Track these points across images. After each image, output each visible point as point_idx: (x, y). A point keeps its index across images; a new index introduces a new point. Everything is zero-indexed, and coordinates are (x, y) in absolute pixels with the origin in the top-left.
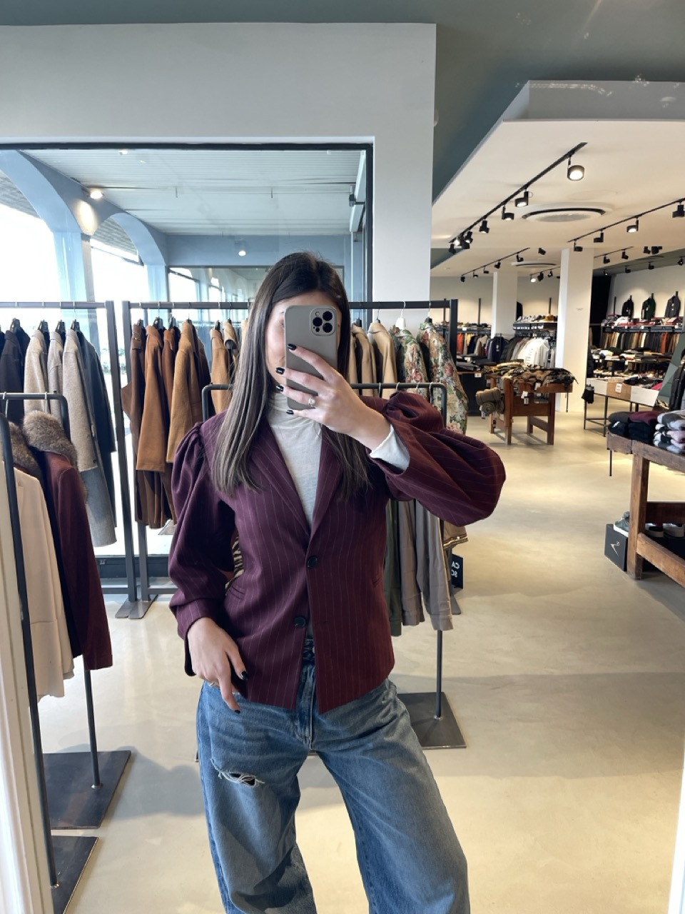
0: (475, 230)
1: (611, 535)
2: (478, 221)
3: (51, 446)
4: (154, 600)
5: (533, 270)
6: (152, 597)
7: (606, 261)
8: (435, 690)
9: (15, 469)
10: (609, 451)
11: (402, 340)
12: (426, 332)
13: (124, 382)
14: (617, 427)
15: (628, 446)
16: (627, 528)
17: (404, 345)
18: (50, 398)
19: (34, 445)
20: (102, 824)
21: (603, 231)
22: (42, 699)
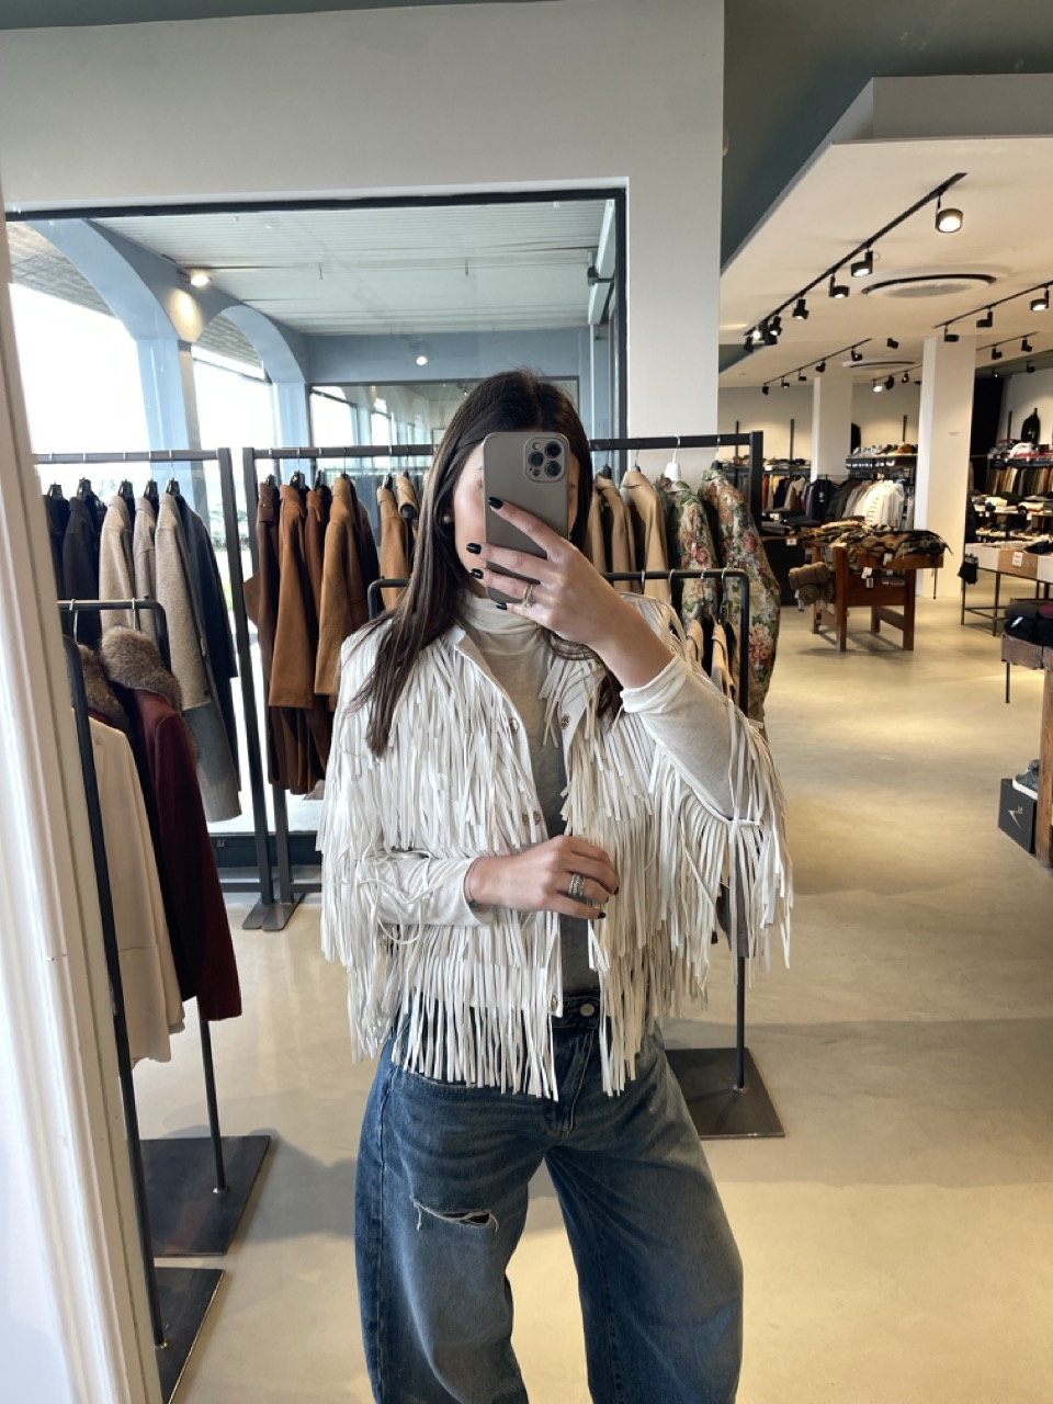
0: (786, 314)
1: (1009, 797)
2: (791, 301)
3: (143, 681)
4: (301, 900)
5: (878, 373)
6: (297, 896)
7: (996, 355)
8: (733, 1044)
9: (91, 719)
10: (1005, 664)
11: (675, 498)
12: (713, 484)
13: (248, 573)
14: (1017, 626)
15: (1037, 657)
16: (1035, 786)
17: (678, 505)
18: (139, 606)
19: (118, 680)
20: (230, 1250)
21: (992, 309)
22: (138, 1064)
